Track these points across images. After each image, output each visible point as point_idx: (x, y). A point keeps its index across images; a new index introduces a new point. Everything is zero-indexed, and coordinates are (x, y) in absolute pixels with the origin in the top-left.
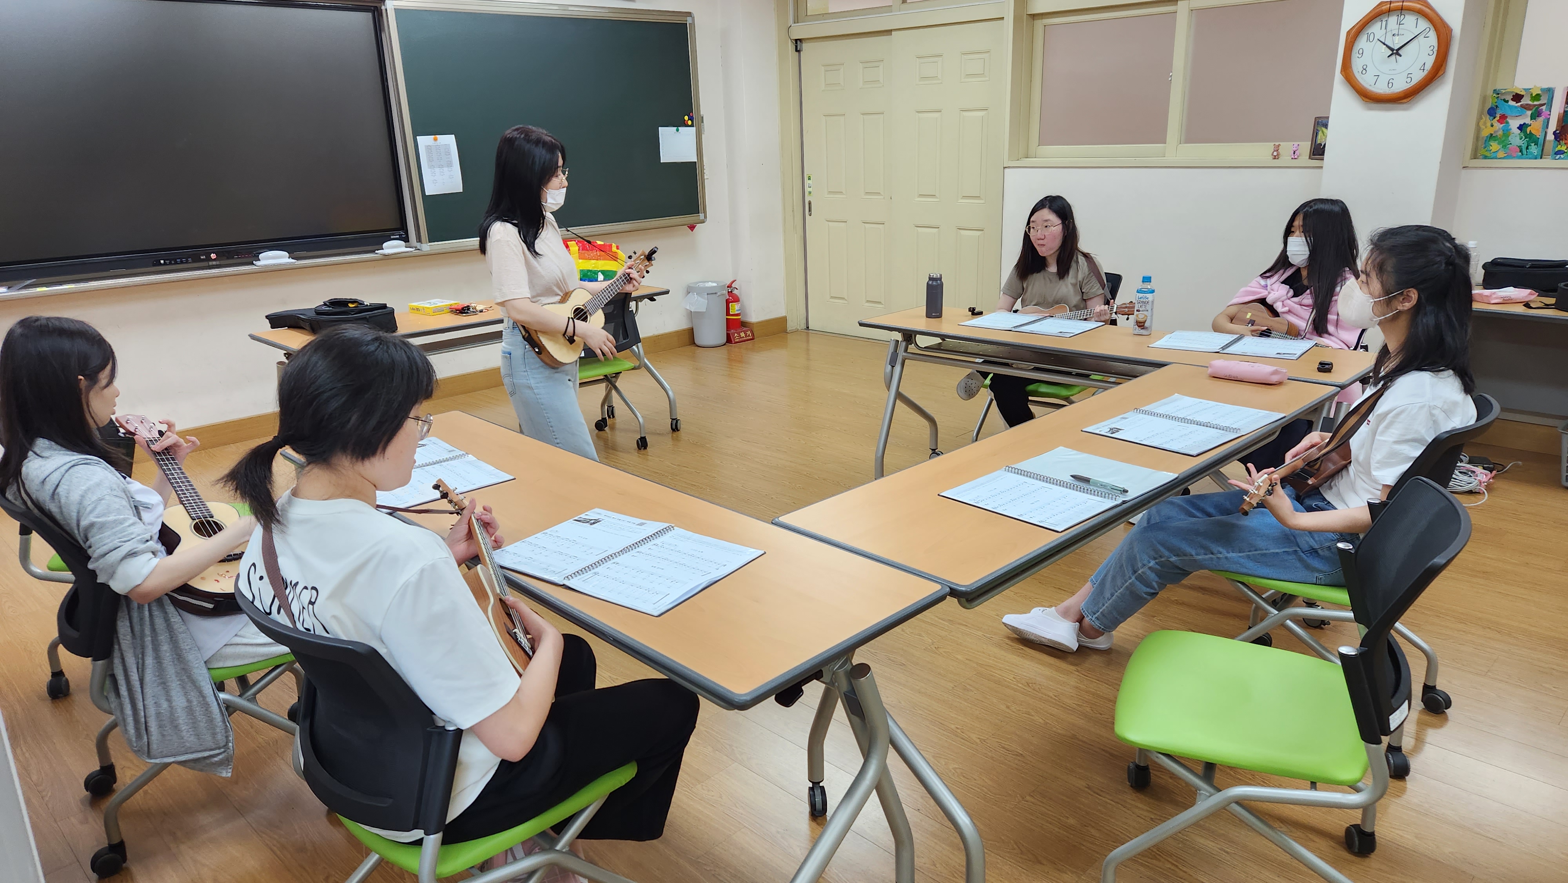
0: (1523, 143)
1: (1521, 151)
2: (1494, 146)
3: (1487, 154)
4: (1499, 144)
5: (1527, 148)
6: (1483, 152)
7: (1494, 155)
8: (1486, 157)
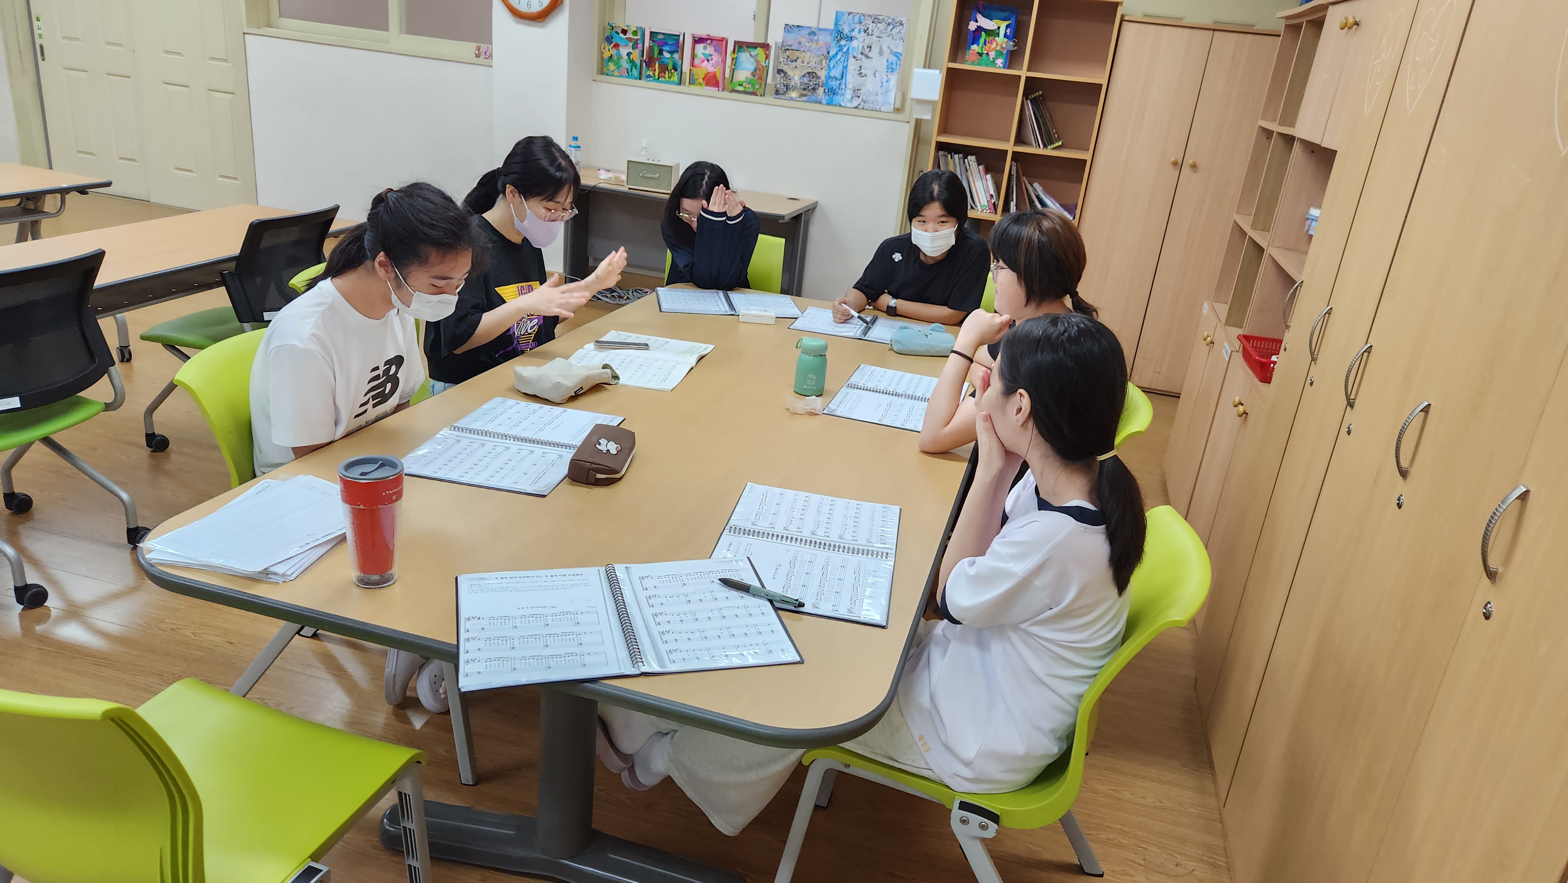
0: (628, 66)
1: (628, 72)
2: (612, 66)
3: (608, 72)
4: (615, 65)
5: (631, 71)
6: (605, 70)
7: (611, 74)
8: (607, 75)
